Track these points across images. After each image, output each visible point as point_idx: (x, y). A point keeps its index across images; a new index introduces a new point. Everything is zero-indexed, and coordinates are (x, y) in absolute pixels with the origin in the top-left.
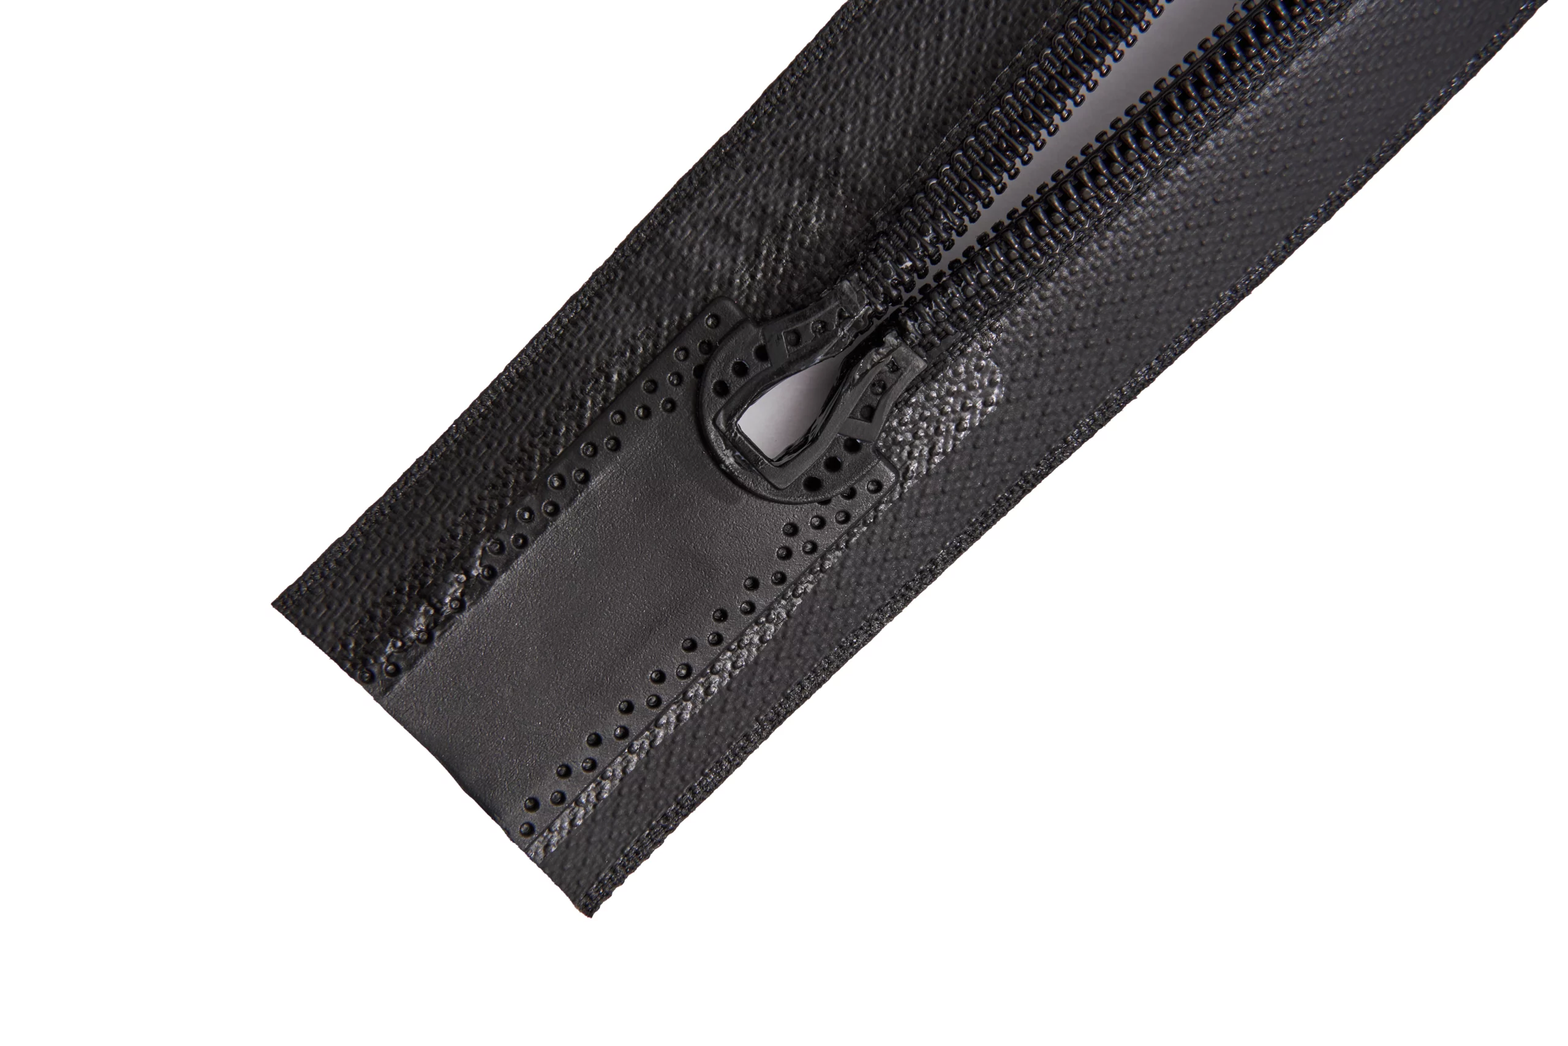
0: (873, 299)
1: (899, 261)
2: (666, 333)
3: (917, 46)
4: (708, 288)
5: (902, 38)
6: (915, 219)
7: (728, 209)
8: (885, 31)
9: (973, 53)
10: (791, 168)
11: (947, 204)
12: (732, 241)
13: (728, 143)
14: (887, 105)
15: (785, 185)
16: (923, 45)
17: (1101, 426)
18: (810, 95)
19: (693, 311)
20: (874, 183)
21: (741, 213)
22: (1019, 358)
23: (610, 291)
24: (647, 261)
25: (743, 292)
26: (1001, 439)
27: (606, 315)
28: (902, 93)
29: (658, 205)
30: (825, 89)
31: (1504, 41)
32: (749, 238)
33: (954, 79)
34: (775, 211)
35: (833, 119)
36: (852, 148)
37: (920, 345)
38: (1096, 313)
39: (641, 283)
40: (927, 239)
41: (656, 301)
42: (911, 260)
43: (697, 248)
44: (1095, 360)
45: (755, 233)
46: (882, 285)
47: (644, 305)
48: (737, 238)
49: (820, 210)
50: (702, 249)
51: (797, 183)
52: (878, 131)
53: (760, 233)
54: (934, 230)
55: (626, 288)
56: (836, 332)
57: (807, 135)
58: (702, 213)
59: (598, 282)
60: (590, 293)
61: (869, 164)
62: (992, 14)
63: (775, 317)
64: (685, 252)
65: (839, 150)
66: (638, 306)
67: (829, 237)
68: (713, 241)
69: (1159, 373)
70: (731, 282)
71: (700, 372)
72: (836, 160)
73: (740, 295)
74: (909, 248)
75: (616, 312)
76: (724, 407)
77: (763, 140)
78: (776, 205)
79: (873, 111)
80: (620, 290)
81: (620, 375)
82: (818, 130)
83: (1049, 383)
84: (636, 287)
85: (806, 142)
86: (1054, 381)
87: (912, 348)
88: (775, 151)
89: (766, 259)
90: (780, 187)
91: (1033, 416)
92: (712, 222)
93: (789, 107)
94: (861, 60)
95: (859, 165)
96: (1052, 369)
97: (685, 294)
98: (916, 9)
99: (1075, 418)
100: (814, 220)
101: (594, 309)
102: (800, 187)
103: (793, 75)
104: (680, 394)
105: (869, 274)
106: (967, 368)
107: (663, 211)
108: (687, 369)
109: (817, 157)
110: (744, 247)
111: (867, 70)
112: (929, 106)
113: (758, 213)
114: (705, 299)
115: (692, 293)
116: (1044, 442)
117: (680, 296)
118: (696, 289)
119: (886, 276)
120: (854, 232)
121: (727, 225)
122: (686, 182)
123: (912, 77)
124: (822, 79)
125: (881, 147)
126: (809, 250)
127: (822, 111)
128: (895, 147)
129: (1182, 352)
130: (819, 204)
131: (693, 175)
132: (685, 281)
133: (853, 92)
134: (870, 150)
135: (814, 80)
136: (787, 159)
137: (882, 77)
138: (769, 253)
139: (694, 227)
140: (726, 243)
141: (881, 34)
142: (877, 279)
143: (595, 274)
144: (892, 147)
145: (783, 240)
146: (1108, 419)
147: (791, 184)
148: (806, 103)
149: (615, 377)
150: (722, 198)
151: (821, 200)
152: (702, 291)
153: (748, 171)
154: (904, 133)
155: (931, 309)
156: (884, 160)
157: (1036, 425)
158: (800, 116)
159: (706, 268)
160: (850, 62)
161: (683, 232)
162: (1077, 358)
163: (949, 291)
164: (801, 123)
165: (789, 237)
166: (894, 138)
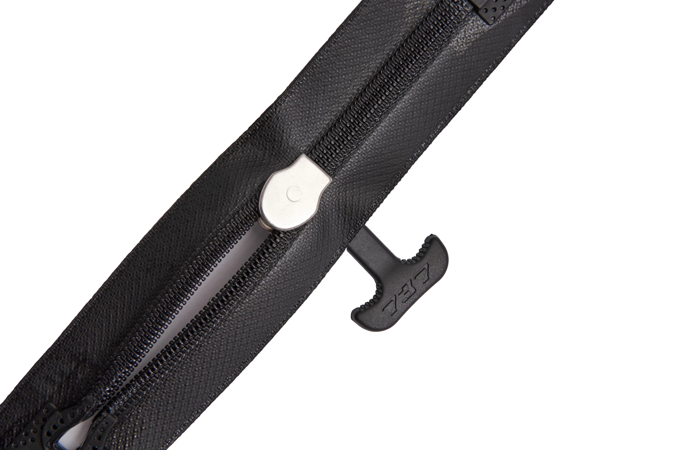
0: (98, 401)
1: (105, 388)
2: (31, 415)
3: (110, 316)
4: (45, 399)
5: (105, 314)
6: (110, 374)
7: (51, 373)
8: (99, 312)
9: (127, 318)
10: (71, 358)
11: (120, 369)
12: (52, 383)
13: (50, 351)
14: (101, 336)
15: (69, 364)
16: (111, 316)
17: (183, 432)
18: (76, 334)
19: (40, 407)
20: (98, 362)
21: (55, 374)
22: (151, 414)
23: (12, 403)
24: (24, 392)
25: (57, 399)
26: (149, 439)
27: (11, 410)
28: (106, 332)
29: (28, 373)
30: (81, 332)
31: (303, 301)
32: (58, 382)
33: (122, 327)
34: (66, 372)
35: (84, 341)
36: (91, 350)
37: (115, 414)
38: (176, 397)
39: (23, 399)
40: (114, 381)
41: (28, 404)
42: (109, 388)
43: (41, 386)
44: (178, 412)
45: (60, 380)
46: (100, 396)
47: (24, 406)
48: (54, 381)
49: (81, 371)
50: (43, 386)
51: (73, 363)
52: (98, 345)
53: (62, 379)
54: (116, 378)
55: (18, 401)
56: (86, 412)
57: (76, 347)
58: (42, 375)
59: (8, 400)
60: (6, 403)
61: (96, 356)
62: (132, 306)
63: (68, 407)
64: (37, 388)
65: (86, 351)
66: (22, 407)
67: (84, 380)
68: (46, 383)
69: (201, 414)
70: (52, 397)
71: (42, 428)
72: (86, 354)
73: (56, 401)
74: (108, 385)
75: (15, 409)
76: (50, 440)
77: (62, 349)
78: (67, 370)
79: (97, 338)
80: (16, 402)
81: (16, 430)
82: (79, 345)
83: (163, 421)
84: (21, 400)
85: (76, 349)
86: (164, 420)
87: (112, 416)
88: (66, 352)
89: (64, 388)
90: (68, 364)
91: (159, 431)
92: (46, 377)
93: (70, 338)
94: (92, 322)
95: (93, 356)
96: (163, 416)
97: (38, 401)
98: (109, 305)
99: (174, 430)
100: (79, 375)
101: (7, 409)
102: (74, 364)
103: (70, 328)
104: (36, 436)
105: (96, 393)
106: (133, 419)
107: (29, 375)
108: (38, 427)
109: (79, 353)
110: (57, 385)
111: (94, 325)
112: (114, 336)
113: (61, 373)
114: (44, 403)
115: (40, 401)
116: (164, 439)
117: (36, 402)
118: (41, 400)
119: (101, 393)
120: (92, 378)
121: (51, 378)
122: (37, 365)
123: (109, 327)
124: (80, 329)
125: (100, 350)
126: (78, 384)
127: (80, 339)
128: (104, 350)
129: (208, 406)
130: (81, 369)
131: (39, 362)
132: (37, 397)
133: (90, 332)
134: (96, 351)
135: (77, 329)
136: (70, 355)
137: (99, 327)
138: (65, 386)
139: (40, 379)
140: (51, 383)
141: (98, 313)
142: (99, 394)
143: (8, 397)
144: (103, 350)
145: (69, 381)
146: (185, 430)
147: (71, 363)
148: (75, 337)
149: (15, 431)
150: (49, 369)
151: (81, 368)
152: (43, 400)
153: (57, 359)
154: (107, 345)
155: (117, 403)
156: (101, 354)
157: (160, 434)
158: (73, 341)
159: (44, 393)
160: (89, 322)
161: (36, 381)
162: (171, 412)
163: (122, 397)
164: (74, 343)
165: (71, 381)
166: (104, 347)
